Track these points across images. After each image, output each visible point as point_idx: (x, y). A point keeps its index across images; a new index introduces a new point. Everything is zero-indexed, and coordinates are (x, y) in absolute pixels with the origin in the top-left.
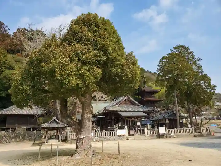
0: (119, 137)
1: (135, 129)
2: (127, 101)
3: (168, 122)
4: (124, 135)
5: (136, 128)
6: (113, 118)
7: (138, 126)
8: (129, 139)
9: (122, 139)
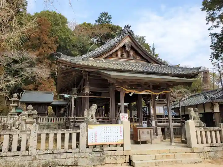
0: (95, 155)
1: (149, 125)
2: (128, 49)
3: (218, 111)
4: (116, 145)
5: (153, 123)
6: (87, 90)
7: (158, 116)
8: (134, 159)
9: (108, 160)
